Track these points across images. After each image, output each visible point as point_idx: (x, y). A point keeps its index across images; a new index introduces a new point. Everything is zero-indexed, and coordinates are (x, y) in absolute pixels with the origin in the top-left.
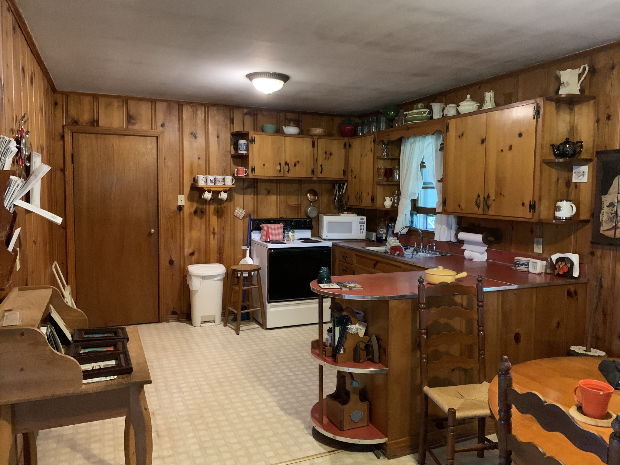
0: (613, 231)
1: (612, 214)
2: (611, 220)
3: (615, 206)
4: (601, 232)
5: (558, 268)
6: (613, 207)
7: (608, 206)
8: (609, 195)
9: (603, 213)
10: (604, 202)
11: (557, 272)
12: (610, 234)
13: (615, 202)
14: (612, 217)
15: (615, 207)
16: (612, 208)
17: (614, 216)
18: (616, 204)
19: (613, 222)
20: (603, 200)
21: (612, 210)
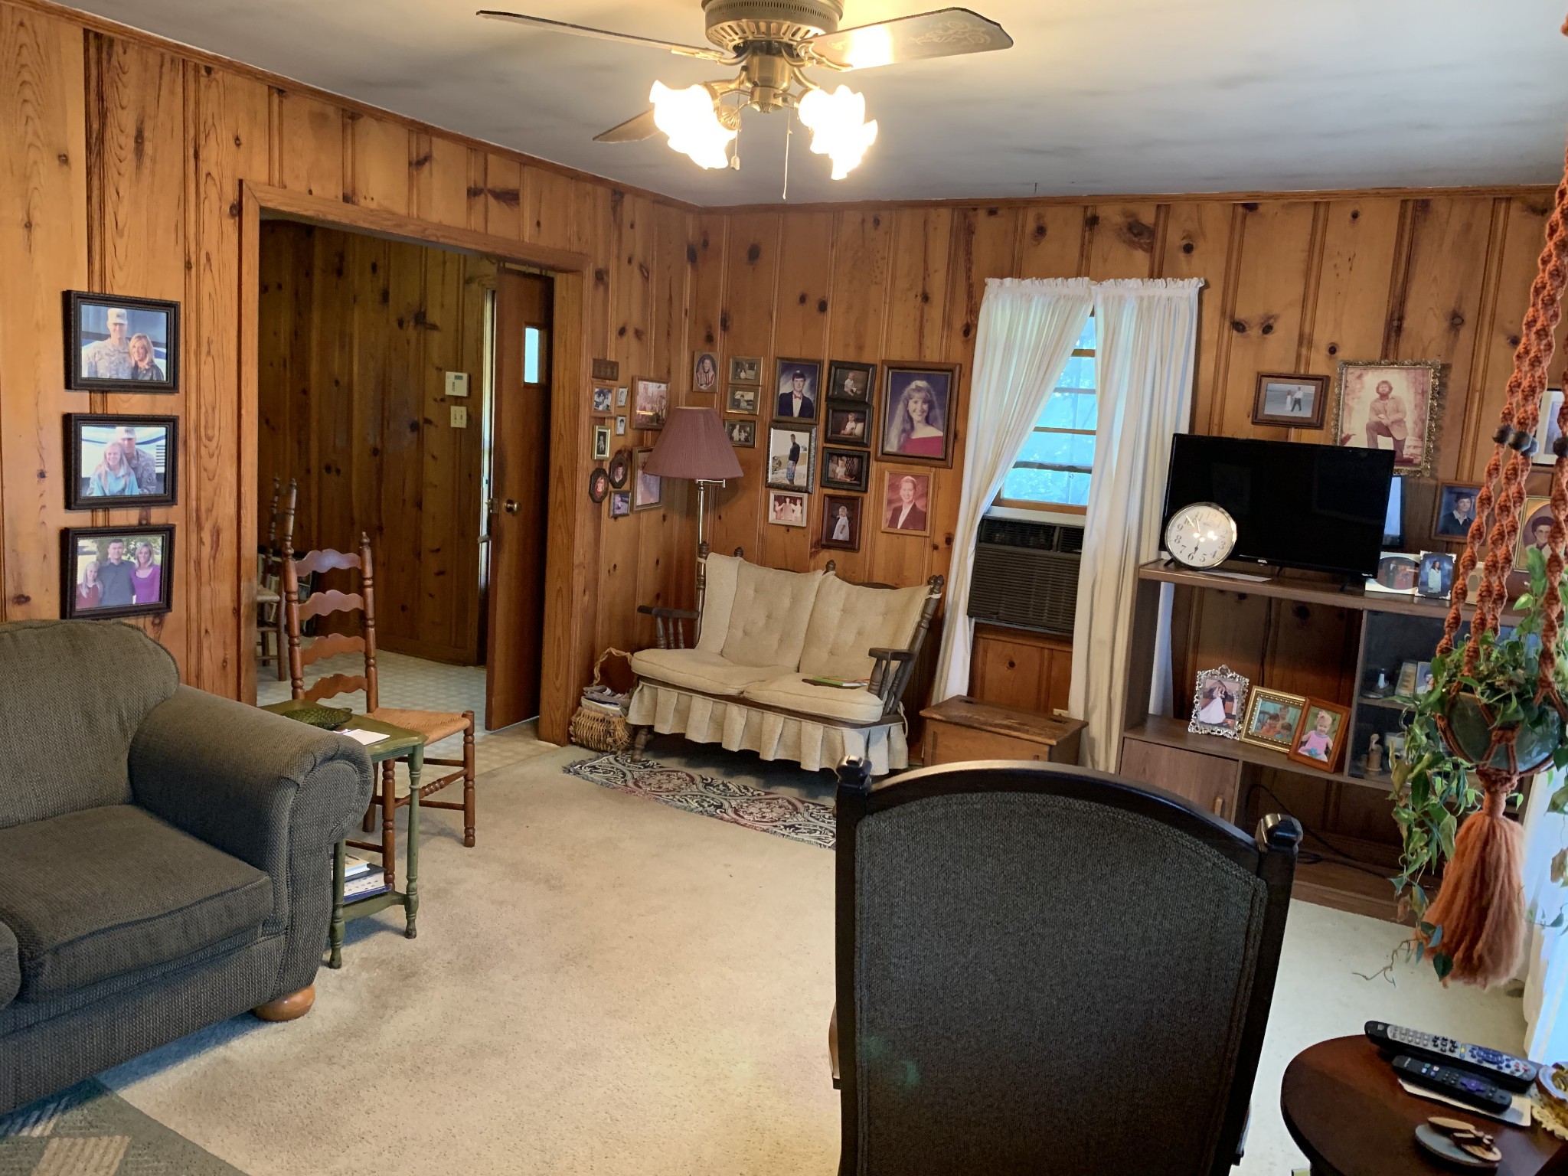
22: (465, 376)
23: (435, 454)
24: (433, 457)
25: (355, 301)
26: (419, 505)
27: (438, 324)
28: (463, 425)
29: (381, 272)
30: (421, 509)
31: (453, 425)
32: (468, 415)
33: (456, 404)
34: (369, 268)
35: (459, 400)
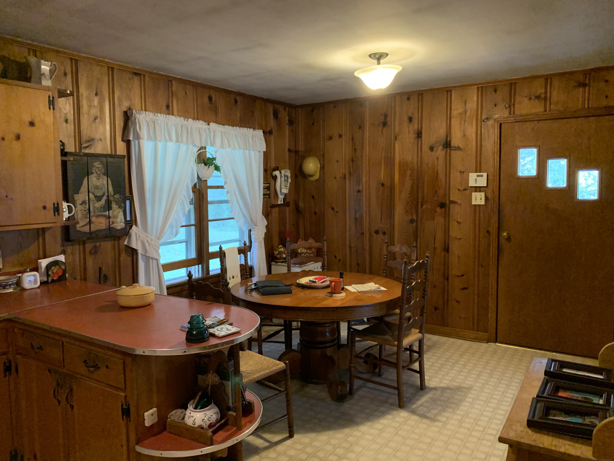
0: (88, 226)
1: (85, 211)
2: (85, 217)
3: (86, 203)
4: (78, 229)
5: (52, 275)
6: (86, 205)
7: (80, 204)
8: (81, 193)
9: (77, 210)
10: (76, 200)
11: (51, 279)
12: (86, 229)
13: (87, 201)
14: (85, 213)
15: (88, 205)
16: (84, 205)
17: (87, 212)
18: (87, 202)
19: (87, 218)
20: (76, 198)
21: (85, 208)
22: (485, 175)
23: (459, 220)
24: (458, 222)
25: (396, 139)
26: (447, 249)
27: (461, 146)
28: (483, 202)
29: (415, 121)
30: (448, 252)
31: (473, 204)
32: (486, 197)
33: (476, 191)
34: (406, 119)
35: (478, 189)
